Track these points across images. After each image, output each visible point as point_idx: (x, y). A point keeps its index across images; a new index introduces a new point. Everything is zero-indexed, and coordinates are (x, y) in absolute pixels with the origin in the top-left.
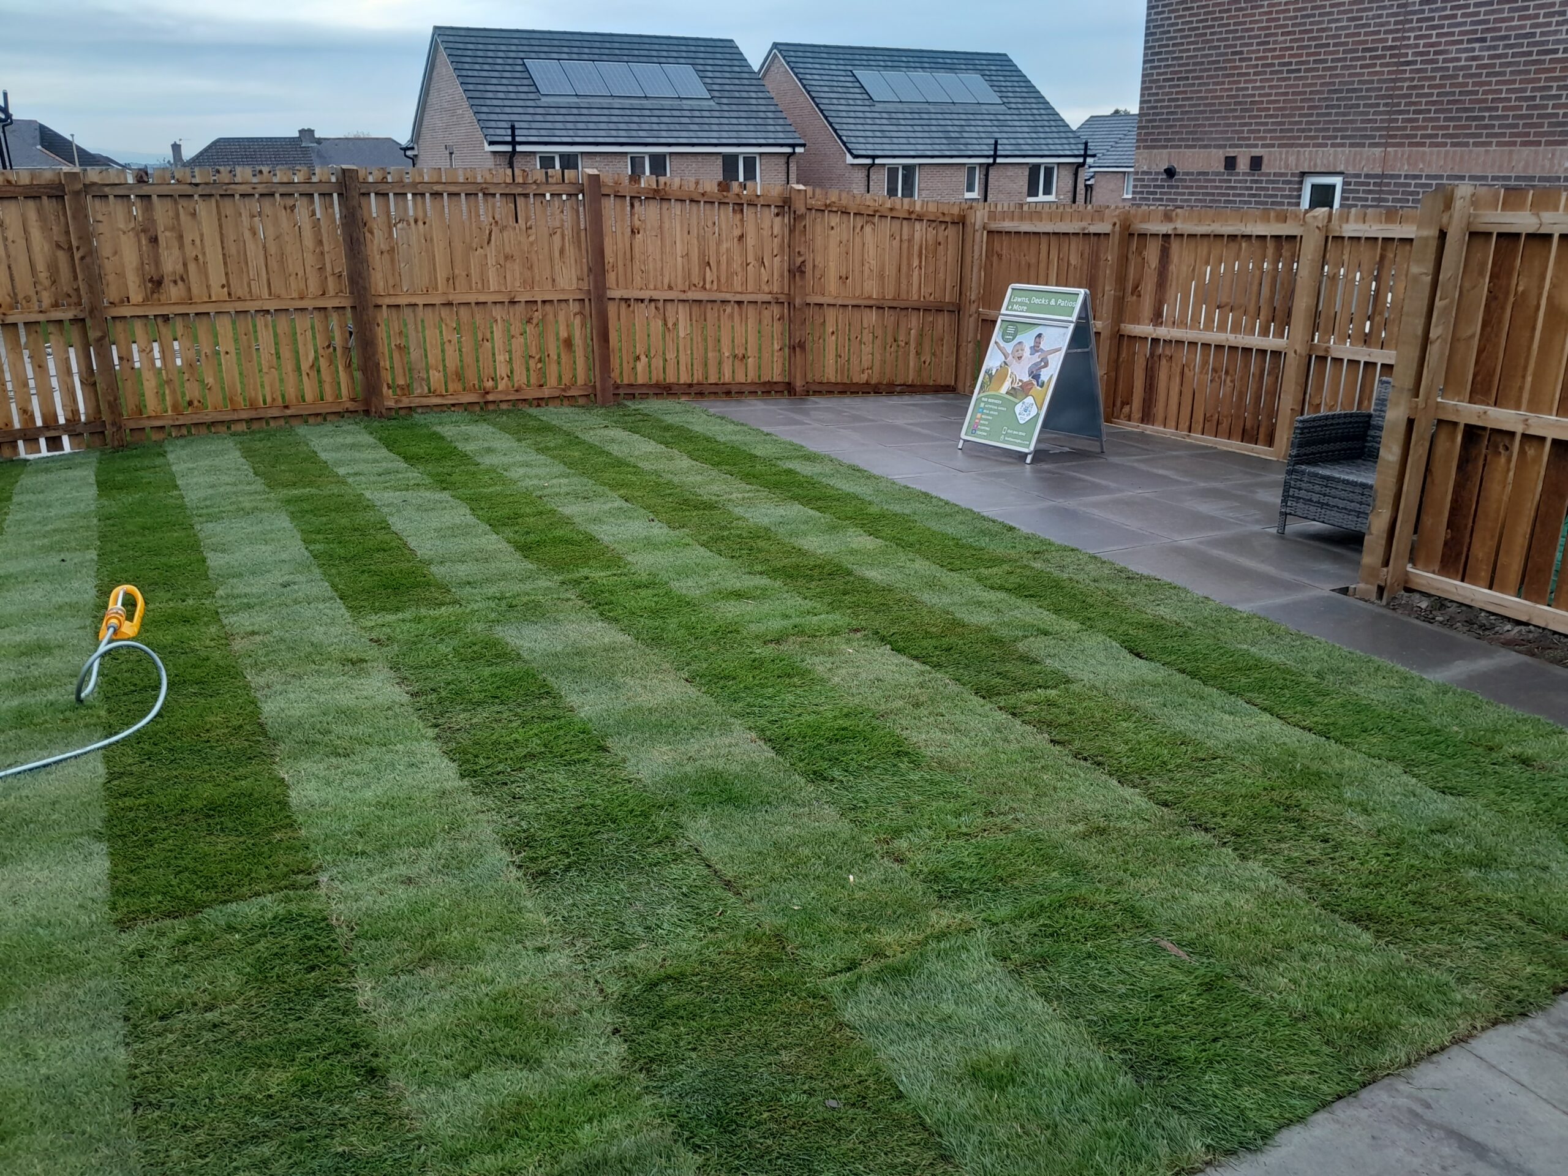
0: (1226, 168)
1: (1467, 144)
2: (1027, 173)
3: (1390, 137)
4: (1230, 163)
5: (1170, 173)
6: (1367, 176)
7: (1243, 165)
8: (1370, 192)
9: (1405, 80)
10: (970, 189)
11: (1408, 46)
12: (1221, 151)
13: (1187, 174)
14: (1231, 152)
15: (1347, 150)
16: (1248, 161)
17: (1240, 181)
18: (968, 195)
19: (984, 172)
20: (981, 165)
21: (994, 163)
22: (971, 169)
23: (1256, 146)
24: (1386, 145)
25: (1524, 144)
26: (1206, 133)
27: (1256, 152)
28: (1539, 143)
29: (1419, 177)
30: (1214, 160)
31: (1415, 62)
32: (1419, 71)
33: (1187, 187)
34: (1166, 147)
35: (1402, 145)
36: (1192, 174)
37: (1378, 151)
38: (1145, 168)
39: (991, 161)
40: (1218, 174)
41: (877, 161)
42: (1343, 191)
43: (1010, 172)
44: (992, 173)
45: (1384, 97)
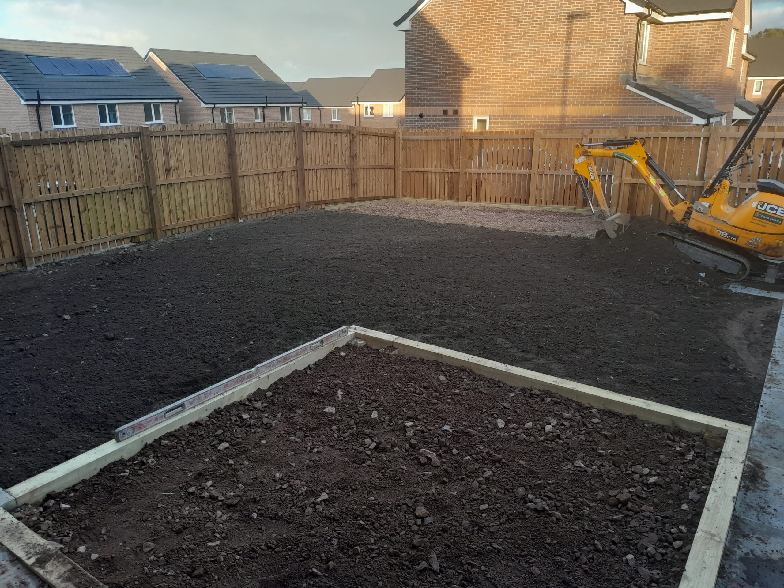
0: (444, 114)
1: (531, 106)
2: (279, 110)
3: (505, 103)
4: (445, 112)
5: (421, 116)
6: (498, 116)
7: (450, 113)
8: (499, 122)
9: (508, 84)
10: (257, 118)
11: (508, 73)
12: (441, 108)
13: (428, 116)
14: (445, 108)
15: (490, 107)
16: (452, 111)
17: (450, 119)
18: (257, 121)
19: (262, 110)
20: (260, 107)
21: (267, 106)
22: (256, 109)
23: (455, 106)
24: (504, 106)
25: (550, 106)
26: (434, 101)
27: (456, 108)
28: (554, 106)
29: (516, 116)
30: (439, 111)
31: (511, 78)
32: (513, 81)
33: (429, 121)
34: (418, 106)
35: (509, 106)
36: (430, 116)
37: (501, 108)
38: (410, 114)
39: (265, 105)
40: (441, 116)
41: (217, 106)
42: (490, 122)
43: (273, 110)
44: (266, 111)
45: (501, 90)
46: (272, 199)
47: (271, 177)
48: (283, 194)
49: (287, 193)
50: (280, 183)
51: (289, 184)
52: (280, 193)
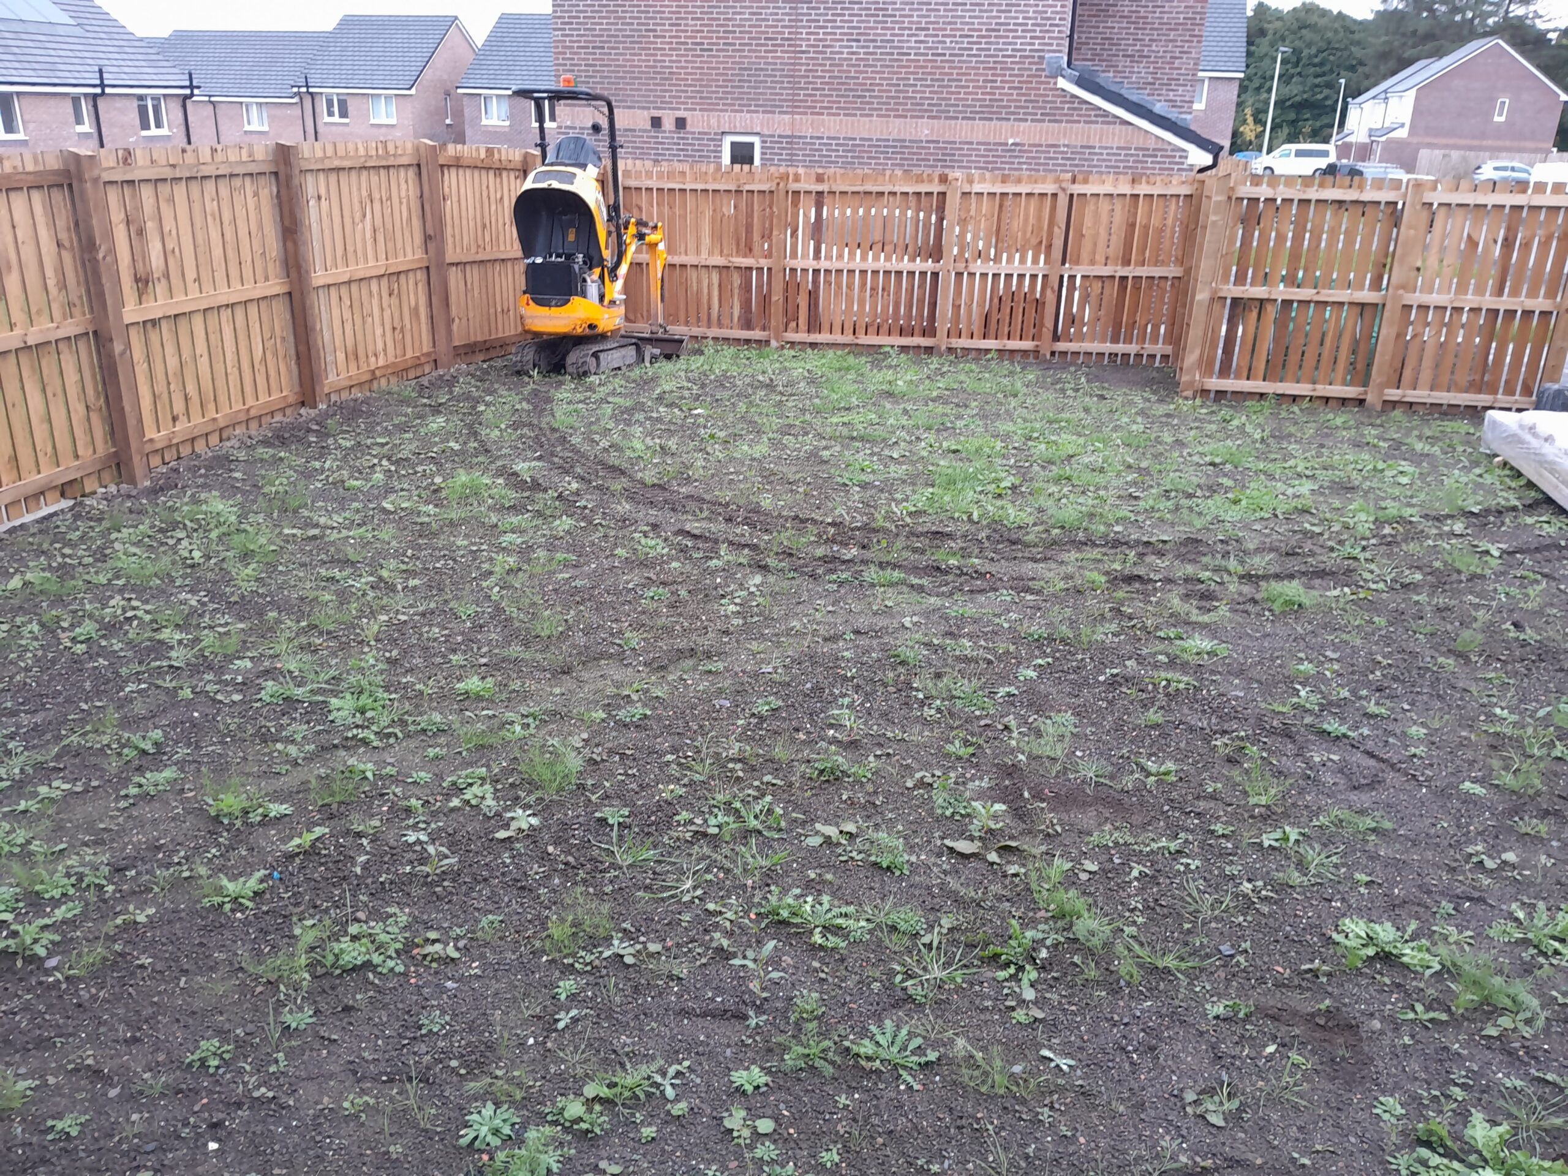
0: (653, 126)
1: (855, 115)
2: (135, 105)
3: (794, 107)
4: (656, 122)
5: (596, 129)
6: (780, 136)
7: (668, 124)
8: (783, 149)
9: (802, 65)
10: (79, 121)
11: (803, 40)
12: (646, 112)
14: (656, 113)
15: (761, 115)
16: (673, 122)
17: (666, 138)
18: (78, 129)
19: (91, 103)
20: (86, 95)
22: (76, 100)
23: (679, 109)
24: (793, 113)
25: (896, 117)
26: (628, 95)
27: (681, 114)
28: (906, 117)
29: (822, 138)
30: (641, 119)
31: (809, 52)
35: (805, 113)
37: (787, 117)
38: (568, 123)
39: (98, 90)
40: (645, 131)
42: (762, 150)
43: (119, 103)
44: (102, 104)
45: (786, 76)
46: (380, 346)
47: (374, 285)
48: (402, 330)
49: (408, 326)
50: (394, 300)
51: (413, 303)
52: (394, 329)
